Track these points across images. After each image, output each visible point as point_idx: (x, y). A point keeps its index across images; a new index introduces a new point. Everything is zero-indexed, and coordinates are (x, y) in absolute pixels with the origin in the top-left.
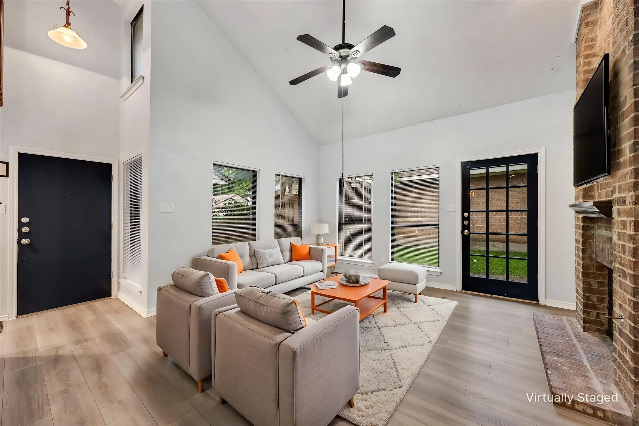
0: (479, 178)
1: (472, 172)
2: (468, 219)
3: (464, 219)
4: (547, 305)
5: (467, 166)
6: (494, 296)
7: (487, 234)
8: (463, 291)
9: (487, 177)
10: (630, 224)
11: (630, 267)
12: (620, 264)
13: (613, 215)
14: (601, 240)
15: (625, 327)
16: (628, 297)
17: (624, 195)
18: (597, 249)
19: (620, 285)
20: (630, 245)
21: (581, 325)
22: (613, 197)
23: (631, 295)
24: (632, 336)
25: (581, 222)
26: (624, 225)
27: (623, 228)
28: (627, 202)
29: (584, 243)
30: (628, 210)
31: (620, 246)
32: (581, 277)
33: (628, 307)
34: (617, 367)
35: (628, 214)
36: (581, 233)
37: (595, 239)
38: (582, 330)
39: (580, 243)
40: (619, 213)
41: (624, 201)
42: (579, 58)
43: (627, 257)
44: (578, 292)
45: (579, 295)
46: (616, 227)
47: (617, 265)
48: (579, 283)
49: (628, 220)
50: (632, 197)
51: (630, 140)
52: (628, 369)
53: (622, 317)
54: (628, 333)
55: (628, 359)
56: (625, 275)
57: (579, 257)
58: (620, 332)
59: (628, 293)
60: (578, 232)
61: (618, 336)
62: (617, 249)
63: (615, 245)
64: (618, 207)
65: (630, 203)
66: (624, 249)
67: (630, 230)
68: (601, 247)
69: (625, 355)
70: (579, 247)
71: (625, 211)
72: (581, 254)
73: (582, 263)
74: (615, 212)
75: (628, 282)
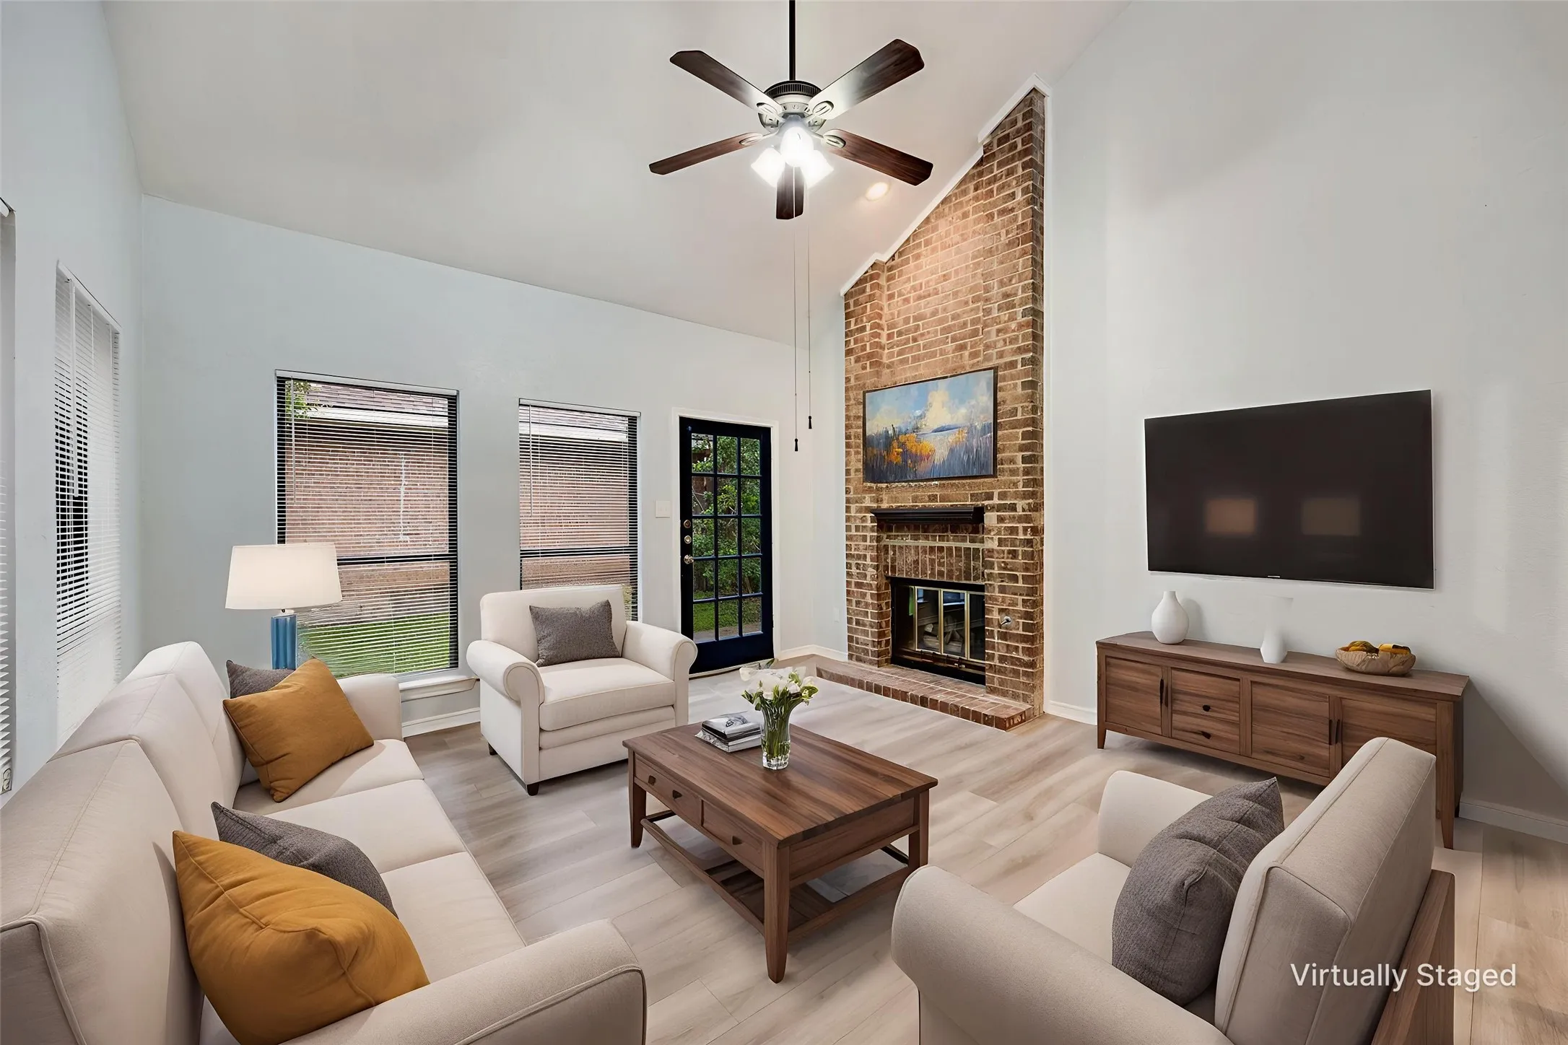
2: (691, 532)
3: (685, 532)
5: (688, 427)
7: (717, 559)
10: (1025, 529)
11: (1027, 570)
12: (1005, 569)
13: (986, 521)
14: (913, 551)
15: (1014, 629)
16: (1020, 598)
17: (1012, 502)
18: (899, 563)
19: (1003, 589)
20: (1026, 549)
21: (871, 663)
22: (986, 503)
23: (1027, 595)
24: (1029, 632)
25: (873, 531)
26: (1013, 530)
27: (1010, 534)
28: (1019, 508)
29: (878, 558)
30: (1020, 517)
31: (1003, 552)
32: (870, 601)
33: (1020, 608)
34: (995, 672)
35: (1020, 519)
36: (873, 546)
37: (895, 551)
38: (876, 668)
39: (868, 559)
40: (1001, 519)
41: (1013, 508)
42: (859, 320)
43: (1020, 560)
44: (858, 623)
45: (864, 625)
46: (992, 533)
47: (996, 571)
48: (861, 611)
49: (1020, 526)
50: (1029, 504)
51: (1026, 451)
52: (1021, 667)
53: (1008, 621)
54: (1020, 632)
55: (1021, 656)
56: (1015, 579)
57: (865, 576)
58: (1003, 636)
59: (1020, 595)
60: (859, 545)
61: (1000, 641)
62: (996, 555)
63: (991, 551)
64: (999, 513)
65: (1024, 510)
66: (1014, 554)
67: (1025, 534)
68: (910, 559)
69: (1014, 655)
70: (864, 564)
71: (1014, 517)
72: (871, 572)
73: (876, 583)
74: (990, 518)
75: (1020, 584)
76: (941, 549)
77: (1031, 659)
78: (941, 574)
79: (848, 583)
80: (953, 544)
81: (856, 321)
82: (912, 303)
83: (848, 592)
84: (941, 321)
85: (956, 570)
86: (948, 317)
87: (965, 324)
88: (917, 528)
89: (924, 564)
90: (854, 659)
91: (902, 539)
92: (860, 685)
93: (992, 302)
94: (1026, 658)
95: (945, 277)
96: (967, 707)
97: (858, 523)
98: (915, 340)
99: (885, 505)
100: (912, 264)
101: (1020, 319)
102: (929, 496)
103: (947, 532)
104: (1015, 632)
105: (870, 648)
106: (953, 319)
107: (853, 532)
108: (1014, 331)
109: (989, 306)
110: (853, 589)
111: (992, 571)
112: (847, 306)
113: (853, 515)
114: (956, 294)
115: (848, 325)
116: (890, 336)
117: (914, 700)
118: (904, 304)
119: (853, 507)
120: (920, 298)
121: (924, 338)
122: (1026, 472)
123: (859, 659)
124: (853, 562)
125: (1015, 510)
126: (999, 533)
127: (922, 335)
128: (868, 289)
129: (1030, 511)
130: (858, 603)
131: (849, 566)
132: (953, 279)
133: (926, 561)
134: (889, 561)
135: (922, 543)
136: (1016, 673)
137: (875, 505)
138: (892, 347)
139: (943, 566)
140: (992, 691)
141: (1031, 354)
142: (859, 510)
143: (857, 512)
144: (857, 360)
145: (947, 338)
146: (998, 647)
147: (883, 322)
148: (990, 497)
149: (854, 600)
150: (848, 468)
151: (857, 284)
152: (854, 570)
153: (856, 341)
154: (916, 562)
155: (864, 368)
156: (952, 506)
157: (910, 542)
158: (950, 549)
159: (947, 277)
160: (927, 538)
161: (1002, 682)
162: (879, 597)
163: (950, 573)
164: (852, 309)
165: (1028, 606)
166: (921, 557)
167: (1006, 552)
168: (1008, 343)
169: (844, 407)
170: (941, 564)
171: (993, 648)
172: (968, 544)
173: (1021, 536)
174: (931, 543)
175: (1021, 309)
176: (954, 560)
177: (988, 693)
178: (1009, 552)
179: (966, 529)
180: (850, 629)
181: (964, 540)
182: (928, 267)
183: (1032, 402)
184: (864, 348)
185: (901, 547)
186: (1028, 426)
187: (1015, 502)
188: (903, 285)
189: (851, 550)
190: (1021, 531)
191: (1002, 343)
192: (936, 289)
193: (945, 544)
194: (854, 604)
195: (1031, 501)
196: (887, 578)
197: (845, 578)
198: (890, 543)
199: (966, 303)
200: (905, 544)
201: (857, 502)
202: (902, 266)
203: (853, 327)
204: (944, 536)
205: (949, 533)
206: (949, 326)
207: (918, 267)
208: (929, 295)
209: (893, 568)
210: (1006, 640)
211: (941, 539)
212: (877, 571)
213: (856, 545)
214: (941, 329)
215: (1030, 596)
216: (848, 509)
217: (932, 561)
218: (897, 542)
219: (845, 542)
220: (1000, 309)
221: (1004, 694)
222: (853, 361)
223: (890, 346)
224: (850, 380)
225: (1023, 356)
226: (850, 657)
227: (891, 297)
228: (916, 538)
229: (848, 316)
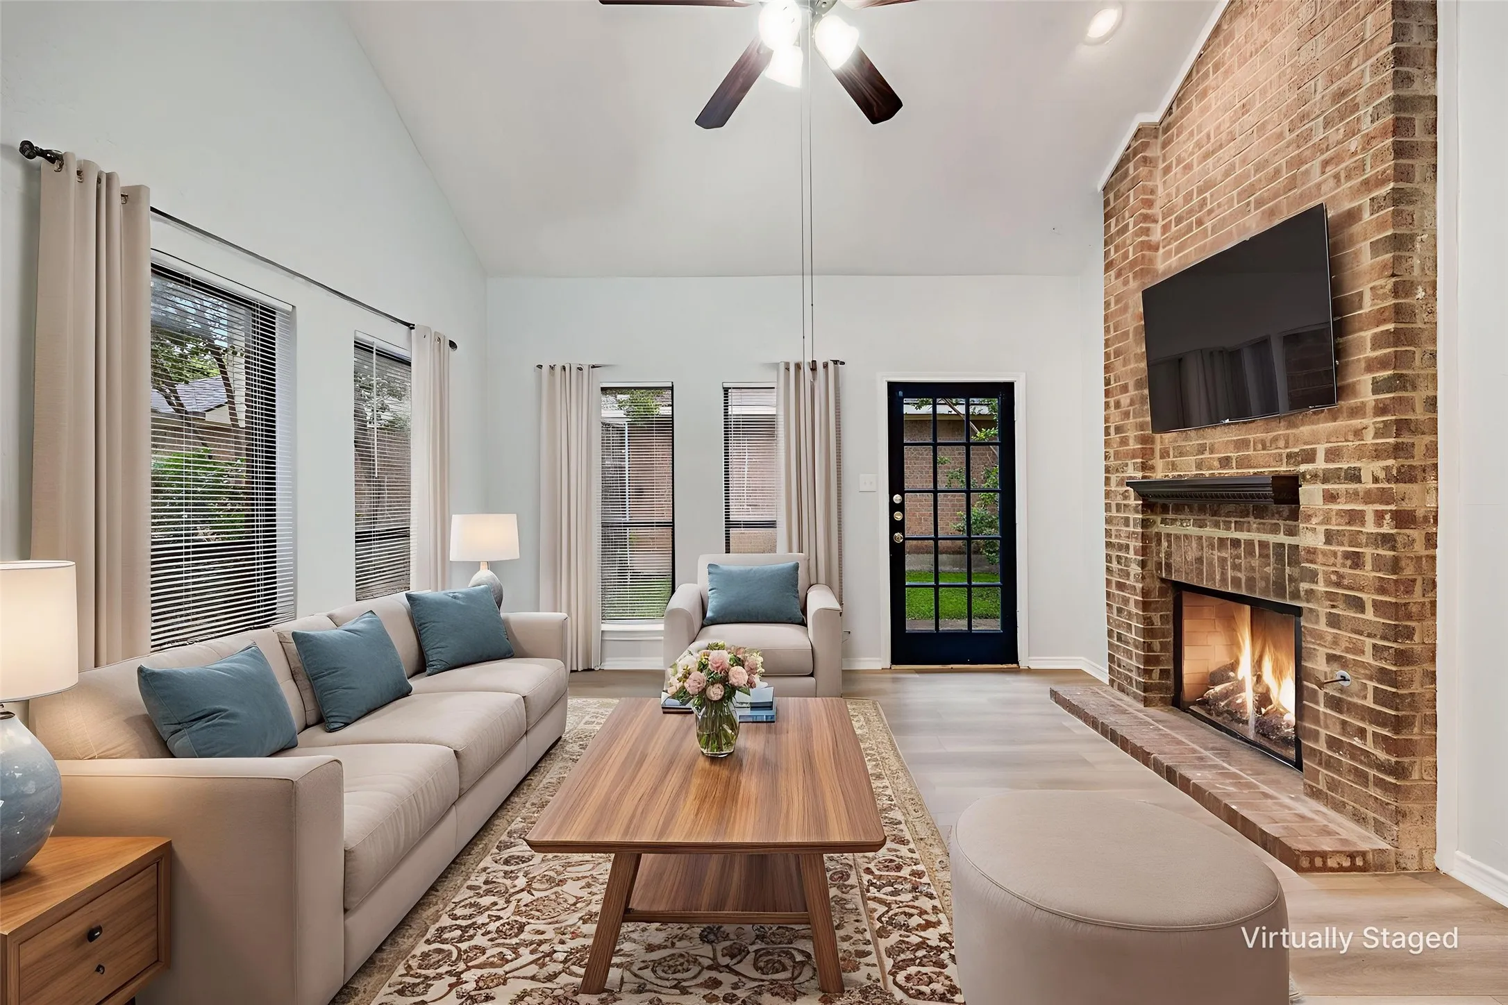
0: (919, 421)
1: (909, 409)
2: (900, 507)
3: (894, 508)
4: (1032, 667)
5: (898, 392)
6: (950, 666)
7: (936, 539)
8: (894, 667)
9: (935, 421)
10: (1380, 516)
11: (1382, 590)
12: (1338, 585)
13: (1303, 499)
14: (1194, 544)
15: (1358, 696)
16: (1369, 642)
17: (1352, 466)
18: (1176, 560)
19: (1334, 621)
20: (1381, 552)
21: (1135, 697)
22: (1303, 468)
23: (1384, 638)
24: (1391, 708)
25: (1137, 512)
26: (1355, 517)
27: (1349, 523)
28: (1366, 477)
29: (1144, 551)
30: (1368, 492)
31: (1335, 554)
32: (1134, 611)
33: (1368, 658)
34: (1320, 764)
35: (1368, 498)
36: (1137, 533)
37: (1169, 542)
38: (1141, 706)
39: (1132, 551)
40: (1330, 497)
41: (1354, 476)
42: (1120, 219)
43: (1368, 573)
44: (1119, 638)
45: (1127, 643)
46: (1314, 521)
47: (1321, 587)
48: (1123, 622)
49: (1370, 509)
50: (1387, 469)
51: (1378, 370)
52: (1371, 767)
53: (1344, 679)
54: (1369, 703)
55: (1369, 746)
56: (1359, 605)
57: (1128, 575)
58: (1335, 704)
59: (1369, 636)
60: (1120, 530)
61: (1328, 711)
62: (1320, 559)
63: (1312, 552)
64: (1326, 486)
65: (1376, 480)
66: (1356, 560)
67: (1380, 525)
68: (1191, 556)
69: (1357, 742)
70: (1126, 558)
71: (1356, 493)
72: (1135, 569)
73: (1141, 585)
74: (1310, 495)
75: (1369, 615)
76: (1236, 543)
77: (1393, 760)
78: (1236, 581)
79: (1108, 582)
80: (1256, 536)
81: (1117, 221)
82: (1196, 169)
83: (1108, 594)
84: (1238, 181)
85: (1262, 578)
86: (1249, 170)
87: (1277, 172)
88: (1202, 510)
89: (1211, 564)
90: (1116, 685)
91: (1182, 525)
92: (1094, 723)
93: (1314, 116)
94: (1382, 755)
95: (1245, 108)
96: (1234, 807)
97: (1119, 500)
98: (1200, 222)
99: (1159, 475)
100: (1196, 109)
101: (1367, 127)
102: (1220, 460)
103: (1247, 516)
104: (1360, 702)
105: (1134, 675)
106: (1256, 171)
107: (1114, 513)
108: (1354, 154)
109: (1307, 126)
110: (1114, 590)
111: (1314, 587)
112: (1107, 203)
113: (1113, 489)
114: (1262, 128)
115: (1107, 228)
116: (1166, 228)
117: (1158, 767)
118: (1184, 174)
119: (1114, 478)
120: (1206, 156)
121: (1213, 215)
122: (1381, 410)
123: (1121, 689)
124: (1114, 553)
125: (1358, 479)
126: (1327, 520)
127: (1210, 212)
128: (1131, 171)
129: (1388, 481)
130: (1120, 611)
131: (1109, 558)
132: (1258, 105)
133: (1214, 559)
134: (1162, 555)
135: (1209, 531)
136: (1362, 777)
137: (1139, 475)
138: (1169, 244)
139: (1240, 570)
140: (1315, 794)
141: (1392, 185)
142: (1120, 484)
143: (1117, 485)
144: (1118, 275)
145: (1248, 204)
146: (1325, 722)
147: (1156, 211)
148: (1310, 457)
149: (1115, 606)
150: (1107, 425)
151: (1117, 169)
152: (1114, 565)
153: (1117, 249)
154: (1199, 560)
155: (1126, 283)
156: (1255, 474)
157: (1192, 530)
158: (1250, 543)
159: (1247, 107)
160: (1217, 525)
161: (1333, 786)
162: (1145, 606)
163: (1251, 582)
164: (1112, 205)
165: (1386, 660)
166: (1206, 553)
167: (1339, 554)
168: (1343, 180)
169: (1104, 342)
170: (1236, 567)
171: (1317, 721)
172: (1281, 538)
173: (1370, 527)
174: (1223, 533)
175: (1370, 109)
176: (1256, 562)
177: (1307, 794)
178: (1347, 555)
179: (1279, 513)
180: (1111, 645)
181: (1275, 530)
182: (1219, 104)
183: (1393, 275)
184: (1125, 256)
185: (1178, 537)
186: (1385, 321)
187: (1357, 465)
188: (1183, 146)
189: (1111, 537)
190: (1370, 518)
191: (1332, 182)
192: (1231, 132)
193: (1242, 536)
194: (1115, 611)
195: (1390, 462)
196: (1163, 580)
197: (1104, 576)
198: (1164, 529)
199: (1280, 136)
200: (1183, 532)
201: (1117, 471)
202: (1182, 118)
203: (1113, 230)
204: (1244, 522)
205: (1251, 519)
206: (1252, 185)
207: (1204, 110)
208: (1221, 146)
209: (1168, 566)
210: (1341, 712)
211: (1239, 526)
212: (1142, 568)
213: (1117, 530)
214: (1239, 194)
215: (1389, 640)
216: (1107, 480)
217: (1223, 561)
218: (1173, 529)
219: (1104, 526)
220: (1327, 124)
221: (1339, 807)
222: (1113, 278)
223: (1166, 241)
224: (1109, 304)
225: (1371, 196)
226: (1112, 682)
227: (1167, 170)
228: (1201, 525)
229: (1107, 217)
